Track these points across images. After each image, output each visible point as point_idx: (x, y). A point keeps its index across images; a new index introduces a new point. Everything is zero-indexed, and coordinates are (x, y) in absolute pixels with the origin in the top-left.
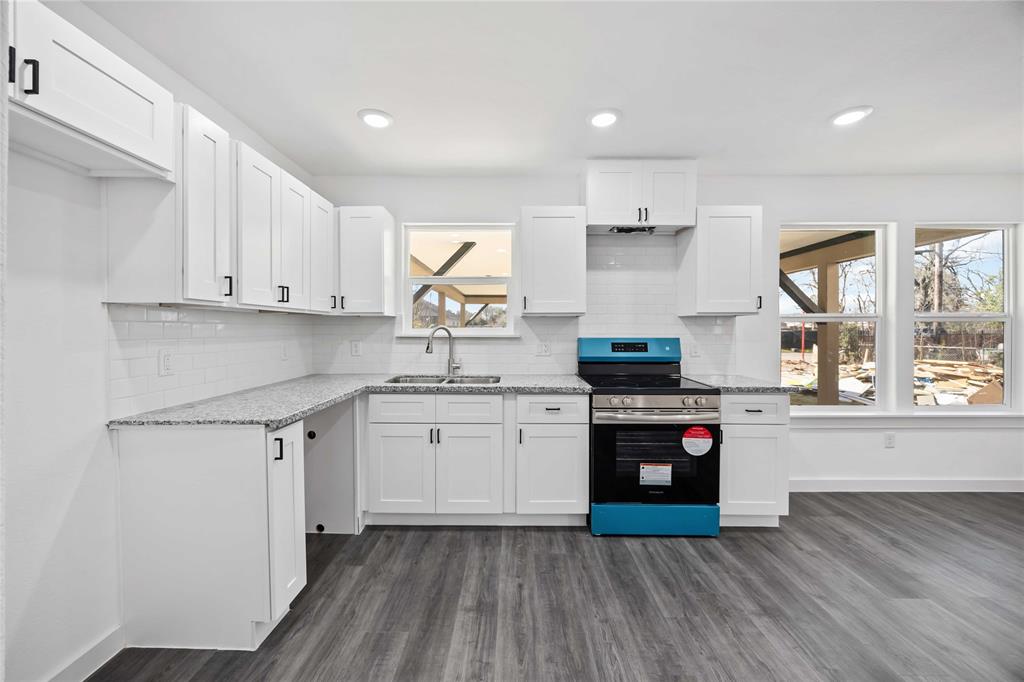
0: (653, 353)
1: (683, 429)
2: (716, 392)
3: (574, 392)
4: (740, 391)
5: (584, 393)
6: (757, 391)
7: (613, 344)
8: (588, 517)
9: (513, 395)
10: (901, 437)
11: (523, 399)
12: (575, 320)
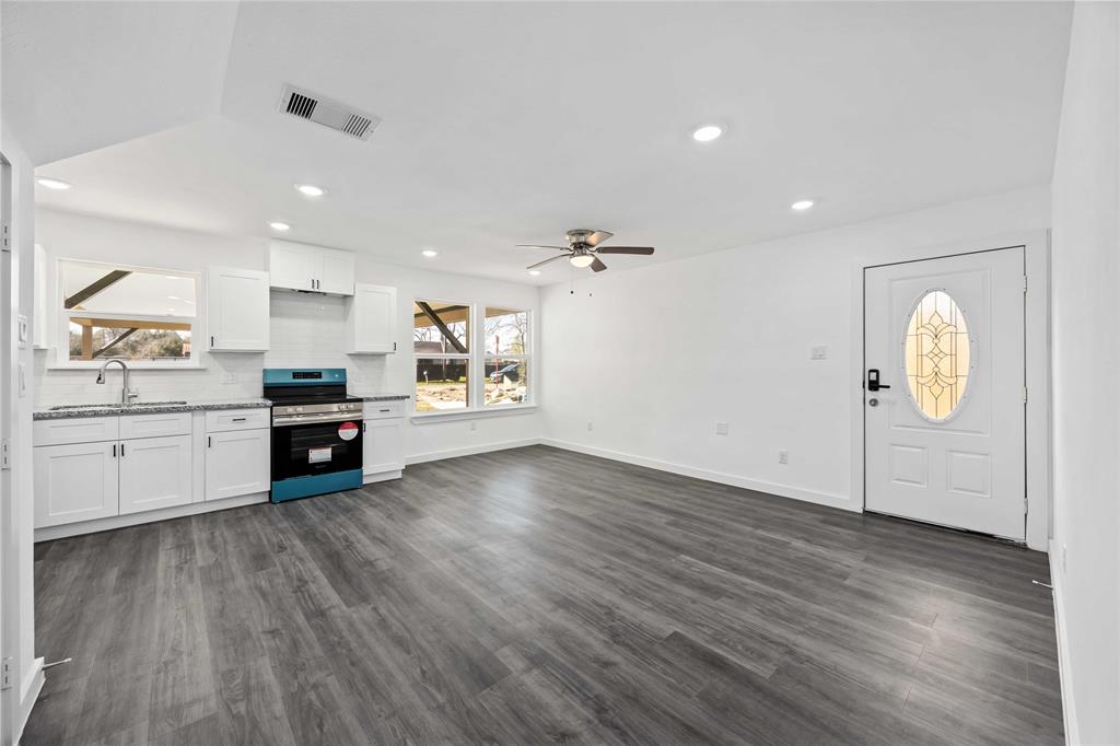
0: (325, 379)
1: (339, 424)
2: (360, 400)
3: (258, 406)
4: (376, 399)
5: (266, 406)
6: (386, 399)
7: (294, 373)
8: (270, 492)
9: (202, 412)
10: (479, 423)
11: (209, 414)
12: (261, 356)
